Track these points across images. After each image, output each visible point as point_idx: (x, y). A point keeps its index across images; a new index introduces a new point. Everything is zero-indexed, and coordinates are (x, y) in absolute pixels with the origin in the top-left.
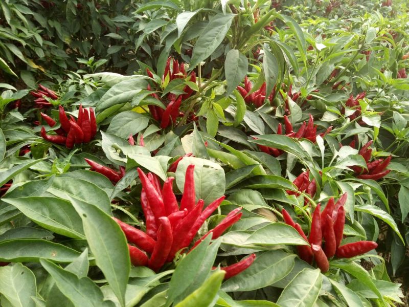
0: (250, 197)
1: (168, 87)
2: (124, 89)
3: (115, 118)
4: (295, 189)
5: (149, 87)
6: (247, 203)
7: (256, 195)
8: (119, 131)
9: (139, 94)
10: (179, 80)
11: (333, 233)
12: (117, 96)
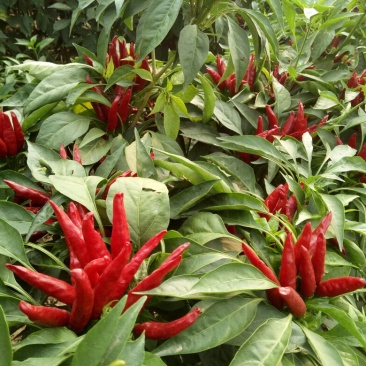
0: (209, 223)
1: (112, 78)
2: (56, 83)
3: (45, 122)
4: (266, 211)
5: (88, 78)
6: (204, 231)
7: (216, 219)
8: (51, 139)
9: (74, 90)
10: (126, 67)
11: (311, 267)
12: (48, 93)
